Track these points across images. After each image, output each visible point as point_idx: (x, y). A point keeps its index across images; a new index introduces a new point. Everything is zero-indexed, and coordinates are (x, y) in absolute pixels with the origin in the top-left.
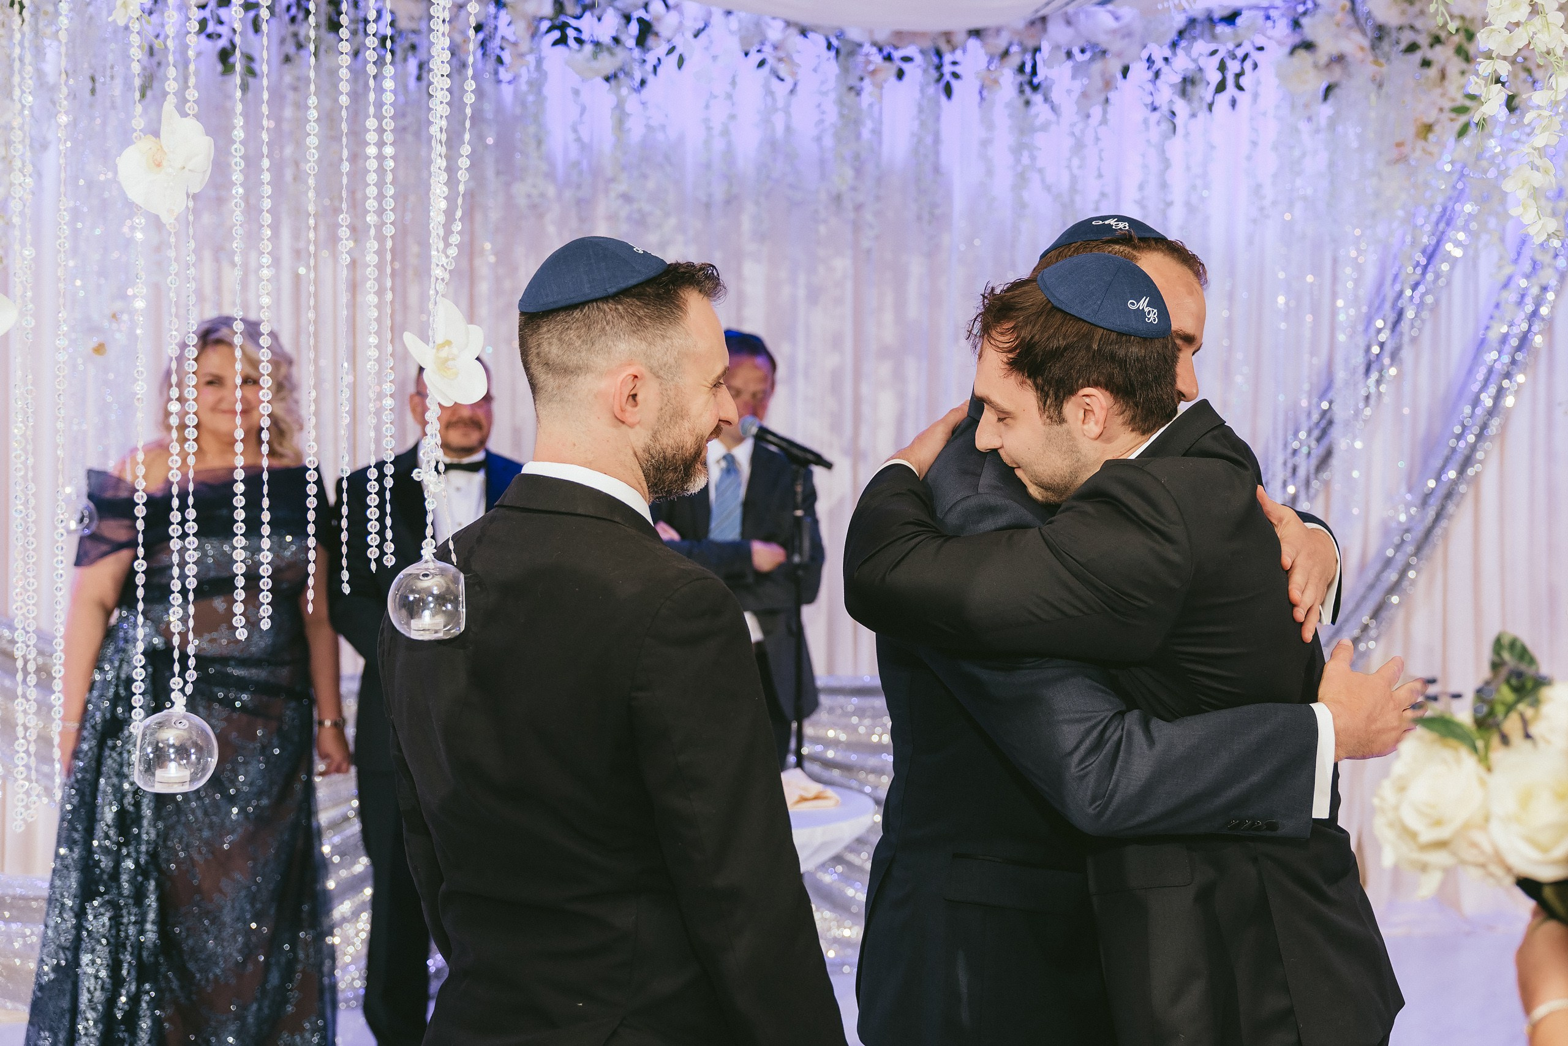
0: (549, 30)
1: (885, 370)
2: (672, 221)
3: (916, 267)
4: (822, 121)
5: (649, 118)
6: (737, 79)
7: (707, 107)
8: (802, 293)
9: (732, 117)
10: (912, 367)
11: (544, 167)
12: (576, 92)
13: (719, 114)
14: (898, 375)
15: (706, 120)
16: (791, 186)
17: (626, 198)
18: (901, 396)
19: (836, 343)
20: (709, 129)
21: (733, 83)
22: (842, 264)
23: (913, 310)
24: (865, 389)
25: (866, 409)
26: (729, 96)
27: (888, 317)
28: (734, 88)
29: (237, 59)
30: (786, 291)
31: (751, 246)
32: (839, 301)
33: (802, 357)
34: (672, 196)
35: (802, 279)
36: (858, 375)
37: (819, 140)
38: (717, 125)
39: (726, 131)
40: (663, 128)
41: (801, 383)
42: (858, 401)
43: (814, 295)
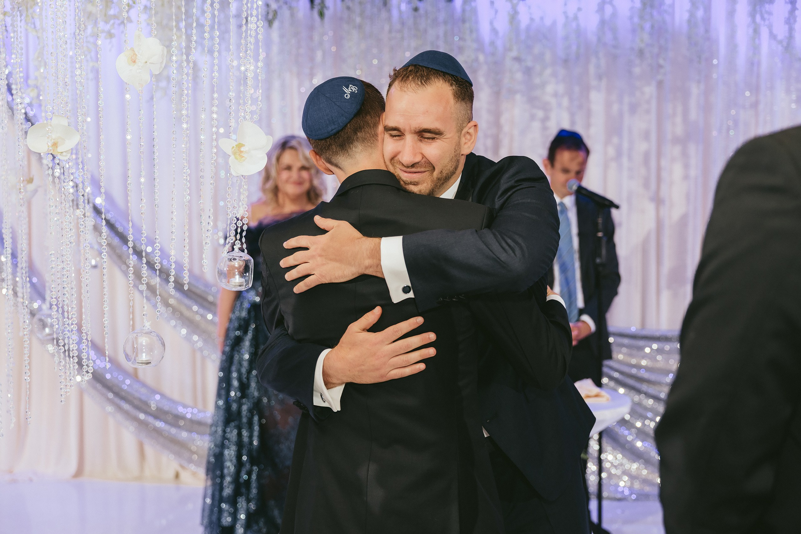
1: (676, 151)
2: (548, 71)
3: (695, 90)
7: (565, 4)
8: (626, 108)
9: (579, 9)
10: (692, 149)
11: (474, 45)
13: (572, 8)
14: (685, 154)
15: (565, 13)
16: (615, 47)
17: (517, 59)
18: (686, 166)
20: (567, 17)
22: (650, 90)
23: (693, 115)
24: (663, 163)
25: (664, 174)
27: (679, 120)
30: (615, 107)
31: (594, 83)
32: (648, 112)
33: (625, 145)
34: (548, 56)
35: (626, 100)
36: (659, 154)
37: (631, 18)
38: (571, 15)
39: (576, 18)
40: (542, 19)
41: (625, 160)
42: (659, 169)
43: (633, 108)
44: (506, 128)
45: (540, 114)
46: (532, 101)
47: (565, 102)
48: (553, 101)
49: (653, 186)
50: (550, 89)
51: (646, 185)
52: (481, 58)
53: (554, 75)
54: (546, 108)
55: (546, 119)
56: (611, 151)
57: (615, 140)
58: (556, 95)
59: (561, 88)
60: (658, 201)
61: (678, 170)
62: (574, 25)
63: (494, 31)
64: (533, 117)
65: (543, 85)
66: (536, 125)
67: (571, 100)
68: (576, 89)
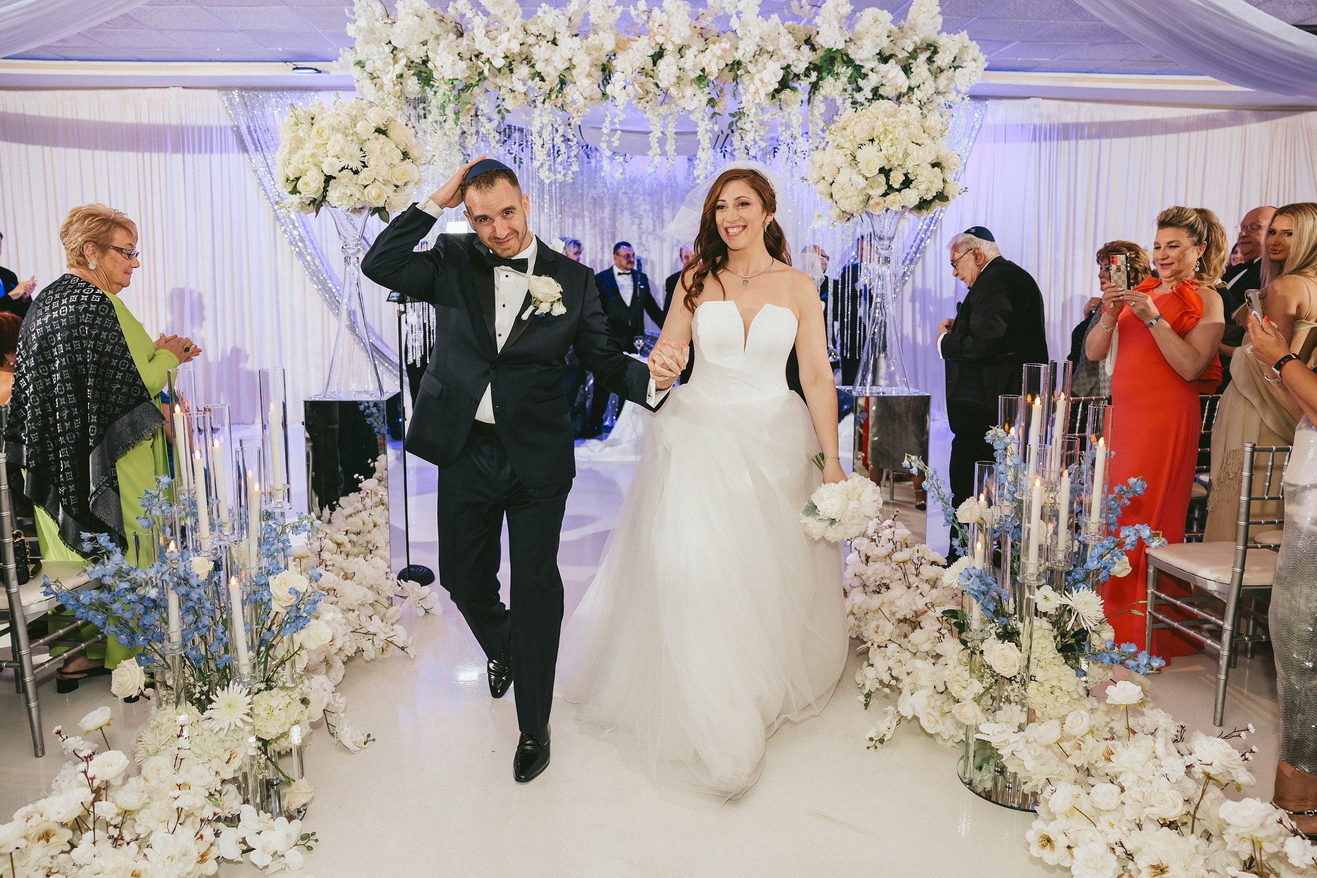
16: (675, 187)
34: (641, 191)
44: (619, 229)
45: (637, 221)
46: (633, 214)
47: (650, 214)
50: (642, 208)
53: (644, 200)
58: (645, 211)
59: (648, 207)
64: (633, 223)
65: (638, 206)
66: (635, 227)
67: (653, 214)
68: (656, 208)
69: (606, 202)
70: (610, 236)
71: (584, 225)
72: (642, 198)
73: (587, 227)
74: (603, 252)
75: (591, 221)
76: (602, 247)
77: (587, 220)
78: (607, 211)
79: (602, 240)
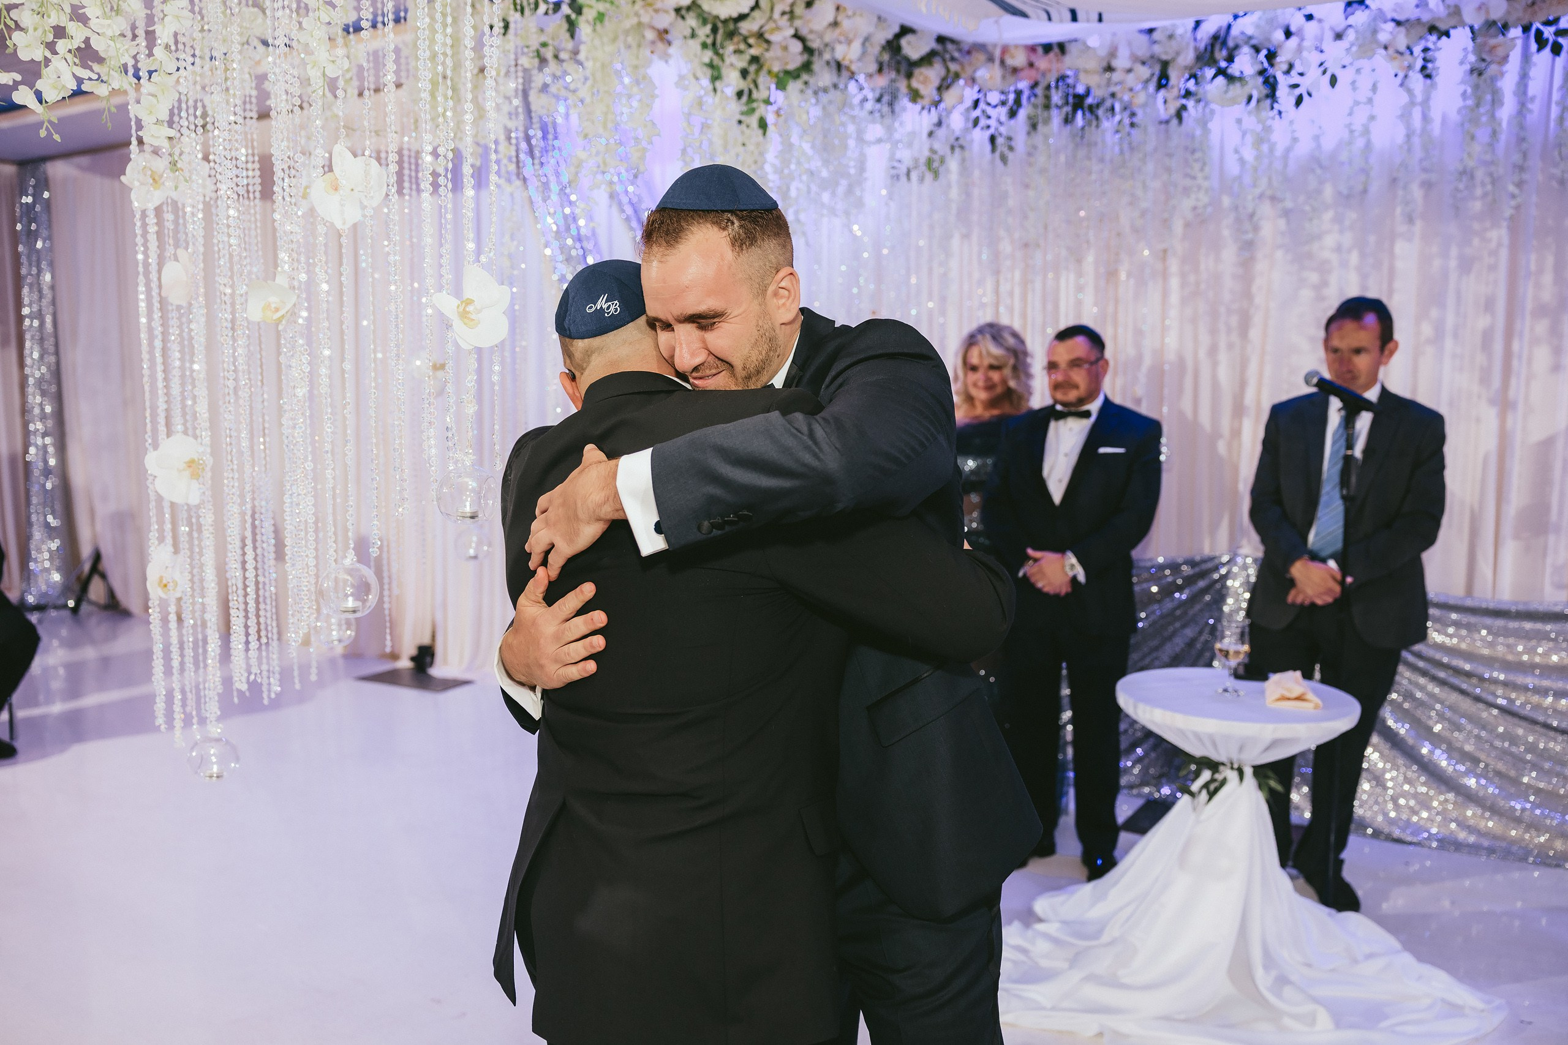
0: (1215, 77)
1: (1542, 327)
4: (1465, 107)
5: (1294, 131)
6: (1379, 85)
7: (1350, 114)
8: (1453, 264)
9: (1372, 118)
12: (1239, 121)
13: (1360, 118)
15: (1349, 125)
19: (1489, 305)
20: (1352, 132)
21: (1374, 88)
22: (1498, 235)
24: (1516, 346)
25: (1516, 361)
26: (1370, 101)
28: (1375, 93)
29: (1000, 141)
30: (1437, 263)
31: (1402, 228)
32: (1493, 268)
33: (1450, 320)
34: (1328, 191)
35: (1454, 252)
36: (1509, 334)
37: (1462, 125)
38: (1358, 127)
39: (1366, 131)
40: (1317, 138)
41: (1449, 343)
42: (1508, 355)
43: (1466, 265)
44: (1259, 300)
45: (1314, 277)
46: (1301, 259)
47: (1354, 258)
48: (1334, 258)
49: (1496, 382)
50: (1330, 240)
51: (1485, 379)
52: (1226, 201)
53: (1338, 219)
54: (1323, 268)
55: (1324, 283)
56: (1427, 330)
57: (1434, 313)
59: (1347, 239)
60: (1504, 404)
61: (1542, 356)
62: (1360, 143)
63: (1242, 161)
64: (1301, 283)
65: (1319, 237)
66: (1306, 294)
67: (1363, 255)
68: (1372, 239)
69: (1226, 233)
70: (1234, 320)
71: (1165, 295)
72: (1329, 215)
73: (1174, 298)
74: (1215, 365)
75: (1183, 285)
76: (1213, 351)
77: (1174, 282)
78: (1229, 254)
79: (1213, 332)
